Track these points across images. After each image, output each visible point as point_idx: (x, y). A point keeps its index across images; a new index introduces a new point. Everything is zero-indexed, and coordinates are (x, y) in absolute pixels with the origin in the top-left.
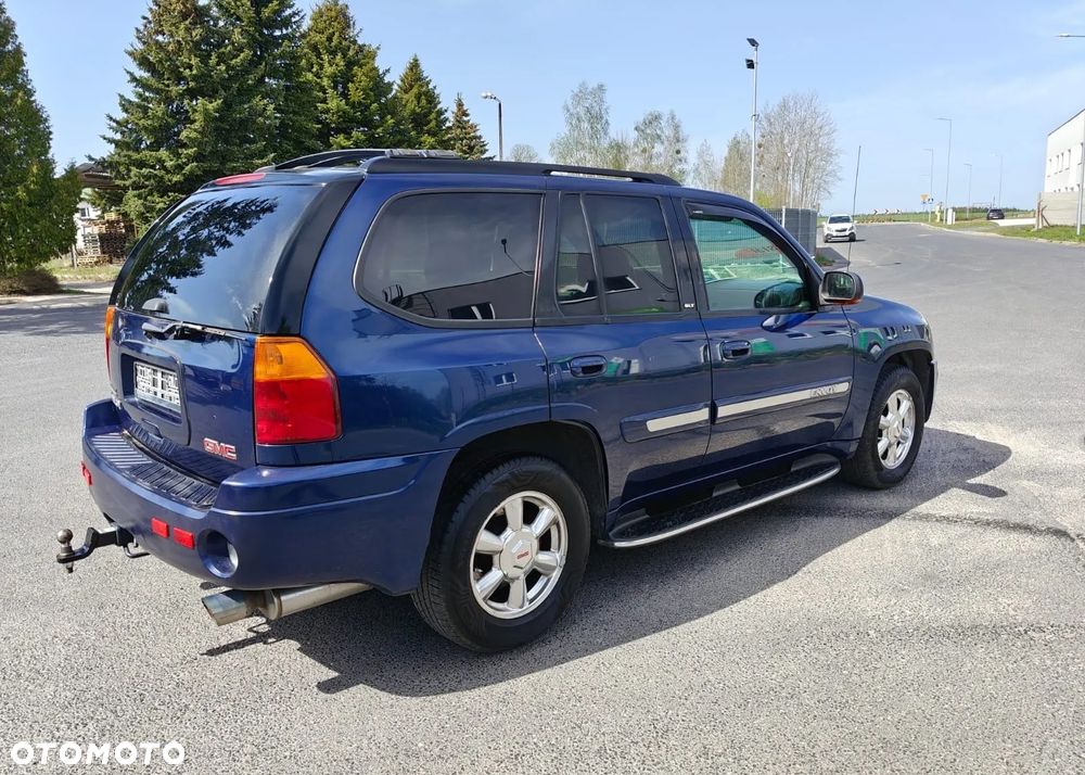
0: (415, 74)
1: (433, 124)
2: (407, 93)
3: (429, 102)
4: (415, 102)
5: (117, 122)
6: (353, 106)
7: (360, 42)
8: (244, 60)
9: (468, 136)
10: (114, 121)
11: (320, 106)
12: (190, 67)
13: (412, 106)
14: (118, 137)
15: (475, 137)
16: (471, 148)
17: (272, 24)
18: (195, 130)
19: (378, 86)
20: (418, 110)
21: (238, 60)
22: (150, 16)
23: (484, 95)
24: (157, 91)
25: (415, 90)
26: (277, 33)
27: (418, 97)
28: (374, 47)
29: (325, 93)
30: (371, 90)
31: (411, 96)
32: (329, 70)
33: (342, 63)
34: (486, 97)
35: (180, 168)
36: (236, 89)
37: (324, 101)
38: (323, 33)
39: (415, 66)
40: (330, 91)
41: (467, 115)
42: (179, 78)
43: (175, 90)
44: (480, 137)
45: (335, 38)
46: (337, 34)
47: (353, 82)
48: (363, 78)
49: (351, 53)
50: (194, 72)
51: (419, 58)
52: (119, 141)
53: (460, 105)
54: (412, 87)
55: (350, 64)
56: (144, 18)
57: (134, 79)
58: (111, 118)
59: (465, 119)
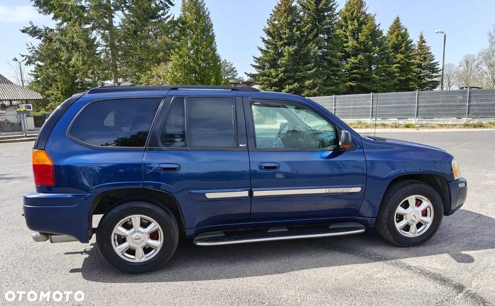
0: (397, 25)
1: (403, 49)
2: (392, 34)
3: (403, 38)
4: (395, 39)
5: (257, 59)
6: (360, 43)
7: (367, 13)
8: (308, 28)
9: (424, 53)
10: (256, 58)
11: (345, 45)
12: (285, 34)
13: (394, 40)
14: (257, 64)
15: (428, 53)
16: (425, 58)
17: (323, 11)
18: (285, 60)
19: (375, 33)
20: (396, 42)
21: (306, 28)
22: (273, 14)
23: (437, 31)
24: (273, 44)
25: (396, 33)
26: (326, 14)
27: (397, 36)
28: (373, 15)
29: (347, 39)
30: (370, 35)
31: (394, 36)
32: (350, 27)
33: (357, 24)
34: (437, 33)
35: (277, 75)
36: (303, 41)
37: (347, 42)
38: (349, 11)
39: (397, 21)
40: (349, 37)
41: (425, 42)
42: (281, 39)
43: (280, 43)
44: (431, 53)
45: (355, 12)
46: (356, 11)
47: (361, 32)
48: (366, 30)
49: (361, 19)
50: (287, 36)
51: (399, 17)
52: (257, 66)
53: (422, 37)
54: (394, 31)
55: (360, 24)
56: (271, 15)
57: (264, 40)
58: (254, 57)
59: (423, 44)
